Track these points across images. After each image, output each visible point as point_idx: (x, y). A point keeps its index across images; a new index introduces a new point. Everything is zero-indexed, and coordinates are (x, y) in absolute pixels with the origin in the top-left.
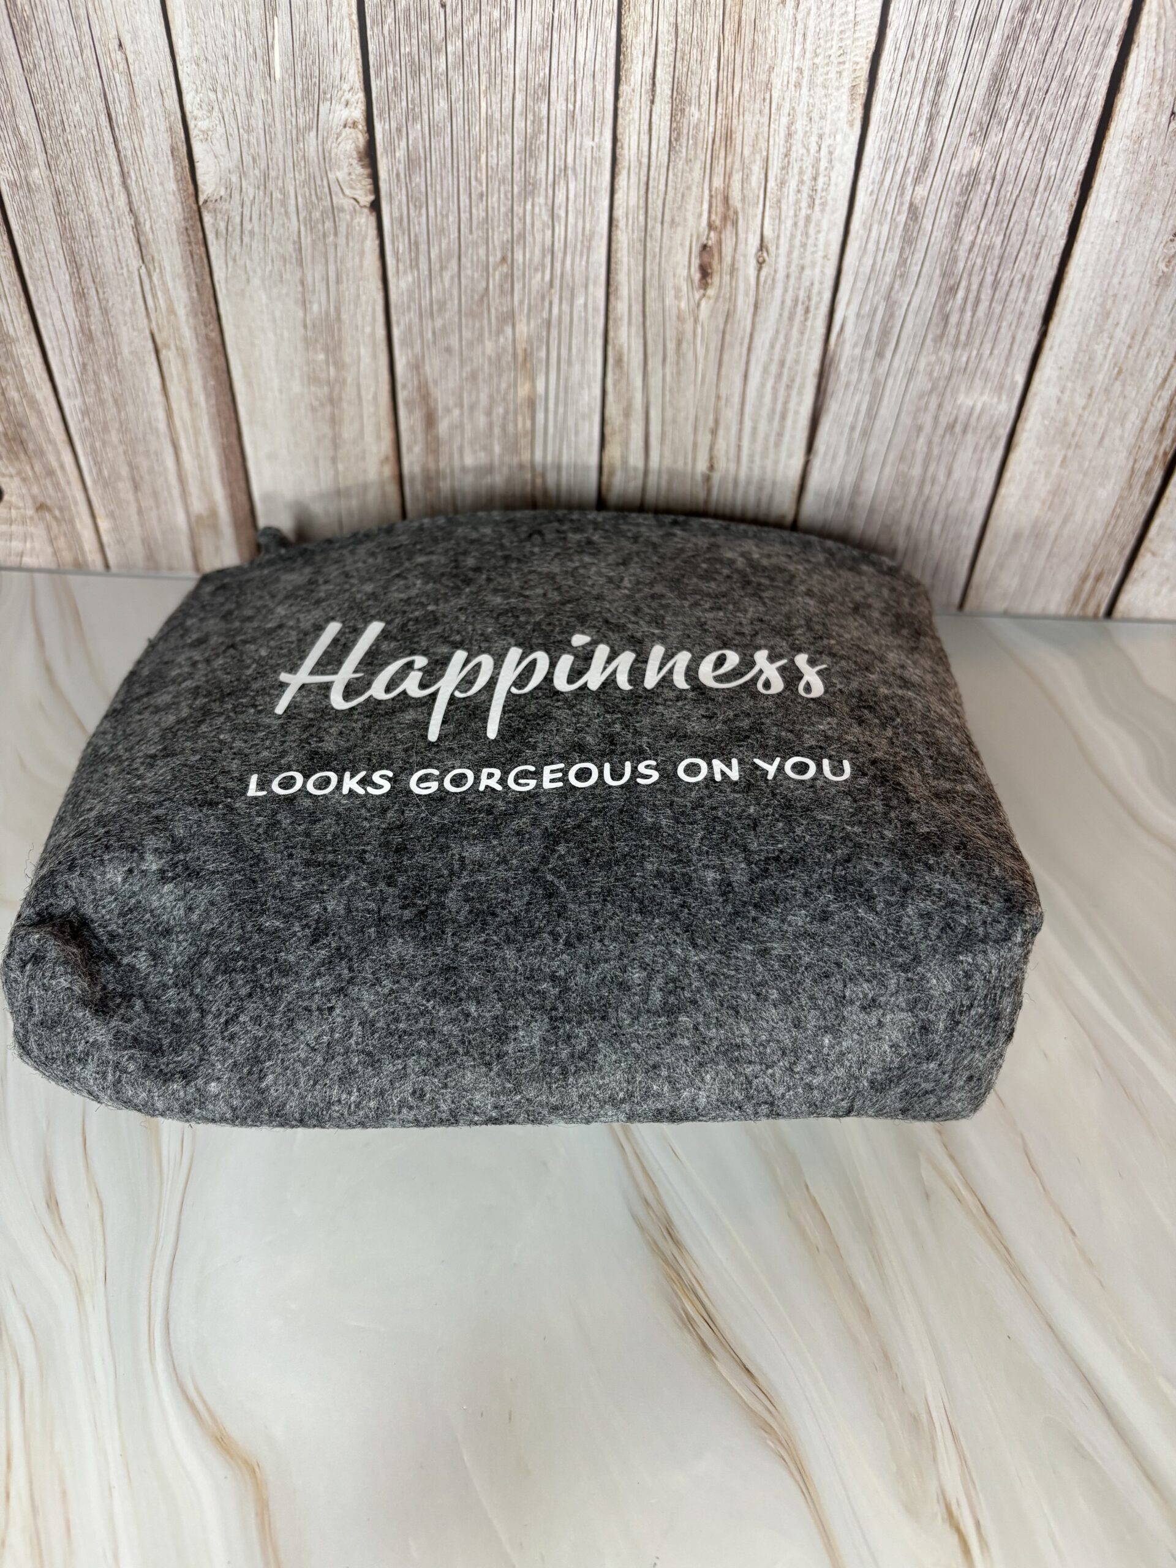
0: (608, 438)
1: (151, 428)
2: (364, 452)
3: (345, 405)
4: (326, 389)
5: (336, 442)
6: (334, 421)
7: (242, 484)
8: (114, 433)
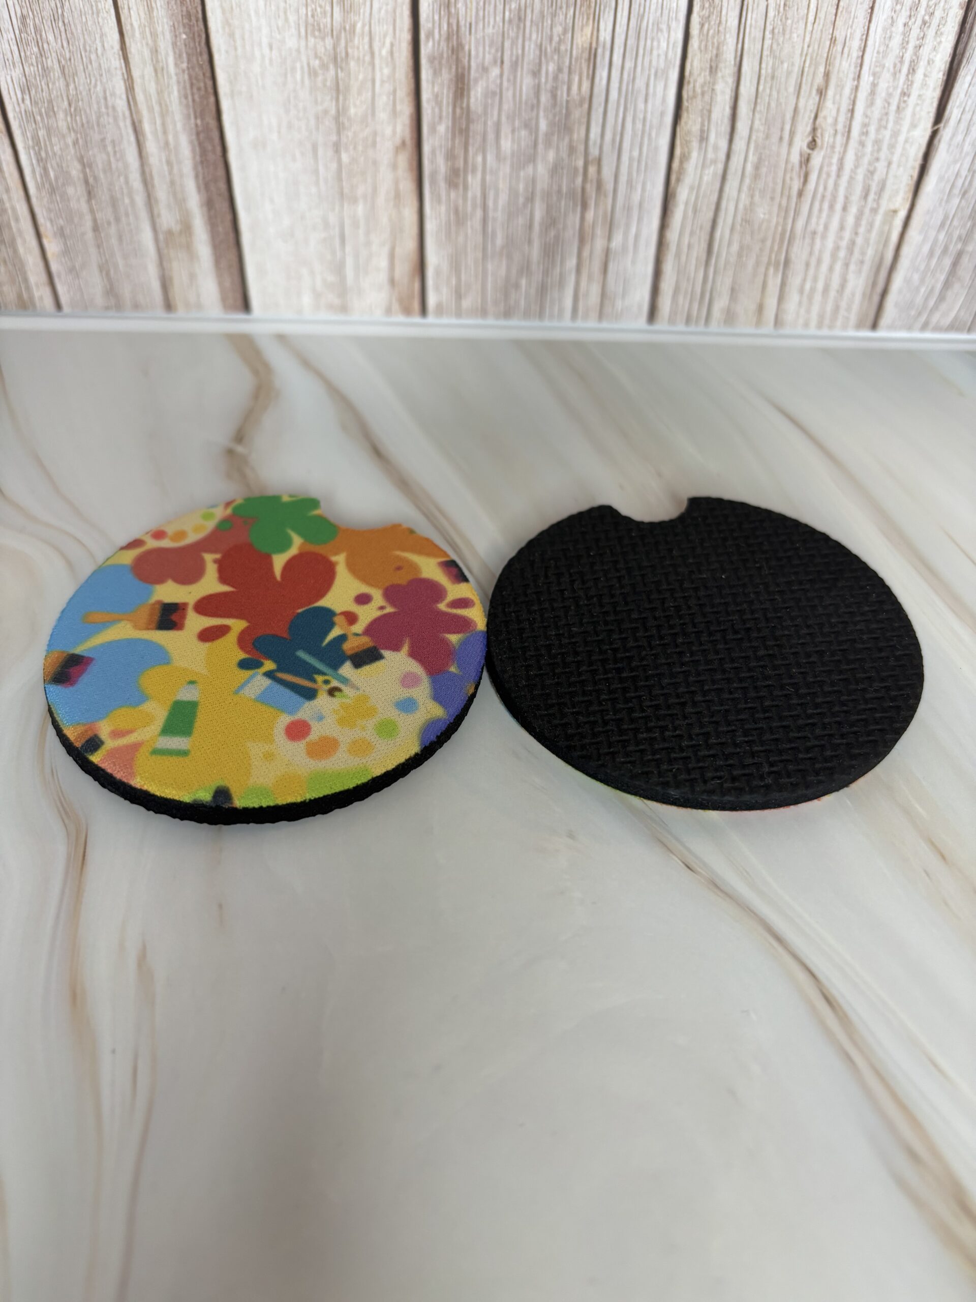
0: (685, 104)
1: (107, 107)
2: (375, 134)
3: (352, 64)
4: (329, 42)
5: (340, 122)
6: (339, 90)
7: (222, 185)
8: (61, 115)
